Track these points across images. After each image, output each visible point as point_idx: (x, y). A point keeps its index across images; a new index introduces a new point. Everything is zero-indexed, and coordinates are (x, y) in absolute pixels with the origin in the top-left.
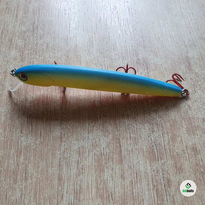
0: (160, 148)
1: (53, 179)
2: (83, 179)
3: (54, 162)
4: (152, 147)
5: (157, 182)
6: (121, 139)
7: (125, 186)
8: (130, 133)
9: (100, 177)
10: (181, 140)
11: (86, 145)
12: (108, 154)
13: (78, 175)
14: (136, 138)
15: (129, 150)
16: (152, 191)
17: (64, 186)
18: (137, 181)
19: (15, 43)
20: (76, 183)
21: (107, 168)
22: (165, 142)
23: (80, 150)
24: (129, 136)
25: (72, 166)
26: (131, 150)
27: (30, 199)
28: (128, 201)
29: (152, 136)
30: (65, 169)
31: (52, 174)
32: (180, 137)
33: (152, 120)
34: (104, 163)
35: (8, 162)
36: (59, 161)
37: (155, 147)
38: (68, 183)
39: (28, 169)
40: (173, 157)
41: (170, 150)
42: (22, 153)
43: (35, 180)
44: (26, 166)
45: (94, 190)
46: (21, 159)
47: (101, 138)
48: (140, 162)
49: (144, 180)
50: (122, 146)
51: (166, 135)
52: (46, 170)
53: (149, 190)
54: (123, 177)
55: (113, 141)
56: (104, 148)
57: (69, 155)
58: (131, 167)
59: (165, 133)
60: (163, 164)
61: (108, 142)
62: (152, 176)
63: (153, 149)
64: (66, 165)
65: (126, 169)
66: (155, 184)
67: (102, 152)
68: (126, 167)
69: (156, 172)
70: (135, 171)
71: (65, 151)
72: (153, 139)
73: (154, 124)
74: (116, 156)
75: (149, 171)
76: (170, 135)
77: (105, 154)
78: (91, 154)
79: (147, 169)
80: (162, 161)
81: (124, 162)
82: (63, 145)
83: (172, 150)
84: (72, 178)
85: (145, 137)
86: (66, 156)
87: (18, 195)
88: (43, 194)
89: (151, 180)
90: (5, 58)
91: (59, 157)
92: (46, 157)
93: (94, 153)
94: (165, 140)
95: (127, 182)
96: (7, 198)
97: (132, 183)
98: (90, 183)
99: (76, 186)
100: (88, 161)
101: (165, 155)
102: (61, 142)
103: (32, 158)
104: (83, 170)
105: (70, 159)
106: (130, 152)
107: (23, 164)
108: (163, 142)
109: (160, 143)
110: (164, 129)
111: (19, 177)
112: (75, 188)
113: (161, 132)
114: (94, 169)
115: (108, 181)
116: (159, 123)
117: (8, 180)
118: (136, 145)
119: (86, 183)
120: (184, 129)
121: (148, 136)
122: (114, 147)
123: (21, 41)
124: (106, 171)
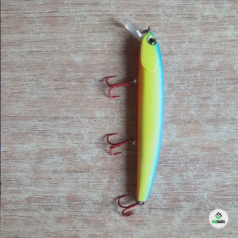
0: (79, 208)
1: (56, 112)
2: (54, 138)
3: (71, 113)
4: (80, 201)
5: (50, 200)
6: (88, 173)
7: (48, 173)
8: (94, 182)
9: (56, 153)
10: (84, 228)
11: (84, 141)
12: (75, 160)
13: (59, 134)
14: (88, 187)
15: (78, 180)
16: (42, 194)
17: (50, 122)
18: (51, 183)
19: (214, 59)
20: (51, 132)
21: (63, 159)
22: (84, 213)
23: (80, 136)
24: (91, 181)
25: (66, 128)
26: (77, 181)
27: (40, 94)
28: (36, 174)
29: (89, 202)
30: (64, 122)
31: (60, 111)
32: (87, 227)
33: (105, 204)
34: (67, 156)
35: (72, 71)
36: (72, 117)
37: (79, 203)
38: (52, 126)
39: (66, 90)
40: (70, 217)
41: (76, 215)
42: (79, 84)
43: (56, 96)
44: (67, 88)
45: (45, 147)
46: (74, 83)
47: (90, 155)
48: (67, 188)
49: (51, 189)
50: (82, 173)
51: (90, 215)
52: (64, 106)
53: (44, 192)
54: (55, 172)
55: (87, 166)
56: (81, 157)
57: (76, 125)
58: (63, 180)
59: (92, 215)
60: (64, 208)
61: (86, 161)
62: (54, 196)
63: (77, 201)
64: (67, 123)
65: (62, 175)
66: (48, 198)
67: (77, 156)
68: (63, 175)
69: (58, 200)
70: (59, 183)
71: (80, 122)
72: (87, 202)
73: (102, 206)
74: (73, 167)
75: (59, 194)
76: (90, 218)
77: (75, 158)
78: (76, 146)
79: (60, 193)
80: (66, 207)
81: (67, 174)
82: (86, 120)
83: (76, 218)
84: (56, 128)
85: (89, 196)
86: (75, 123)
87: (44, 84)
88: (44, 104)
89: (52, 195)
90: (191, 50)
91: (75, 117)
92: (75, 105)
93: (77, 148)
94: (86, 213)
95: (50, 175)
96: (42, 75)
97: (49, 179)
98: (51, 144)
99: (49, 132)
100: (69, 142)
101: (72, 210)
102: (89, 118)
103: (75, 93)
104: (62, 138)
105: (72, 126)
106: (76, 180)
107: (70, 85)
108: (84, 211)
109: (83, 208)
110: (97, 214)
111: (59, 82)
112: (47, 132)
113: (93, 211)
114: (63, 147)
115: (52, 159)
116: (102, 210)
117: (57, 74)
118: (82, 187)
119: (51, 140)
120: (95, 232)
121: (90, 198)
122: (81, 167)
123: (216, 65)
124: (61, 157)
